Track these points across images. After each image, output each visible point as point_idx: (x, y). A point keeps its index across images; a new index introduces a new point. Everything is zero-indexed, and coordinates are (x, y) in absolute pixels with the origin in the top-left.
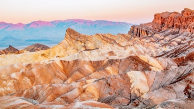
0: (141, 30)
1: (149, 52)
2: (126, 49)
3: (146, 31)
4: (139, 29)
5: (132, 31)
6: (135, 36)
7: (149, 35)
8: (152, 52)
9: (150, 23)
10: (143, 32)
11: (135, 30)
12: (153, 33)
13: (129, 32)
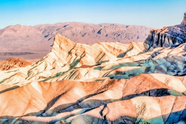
0: (163, 36)
1: (175, 69)
2: (141, 65)
3: (172, 38)
4: (160, 35)
5: (151, 38)
6: (155, 45)
7: (177, 44)
8: (179, 68)
9: (178, 26)
10: (166, 39)
11: (156, 37)
12: (182, 40)
13: (147, 39)
